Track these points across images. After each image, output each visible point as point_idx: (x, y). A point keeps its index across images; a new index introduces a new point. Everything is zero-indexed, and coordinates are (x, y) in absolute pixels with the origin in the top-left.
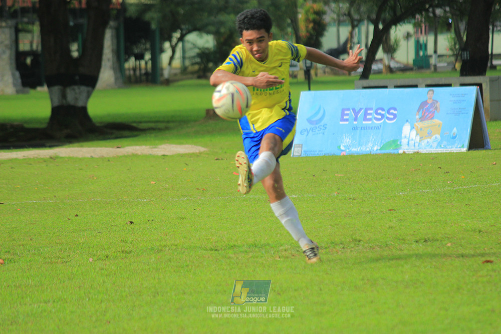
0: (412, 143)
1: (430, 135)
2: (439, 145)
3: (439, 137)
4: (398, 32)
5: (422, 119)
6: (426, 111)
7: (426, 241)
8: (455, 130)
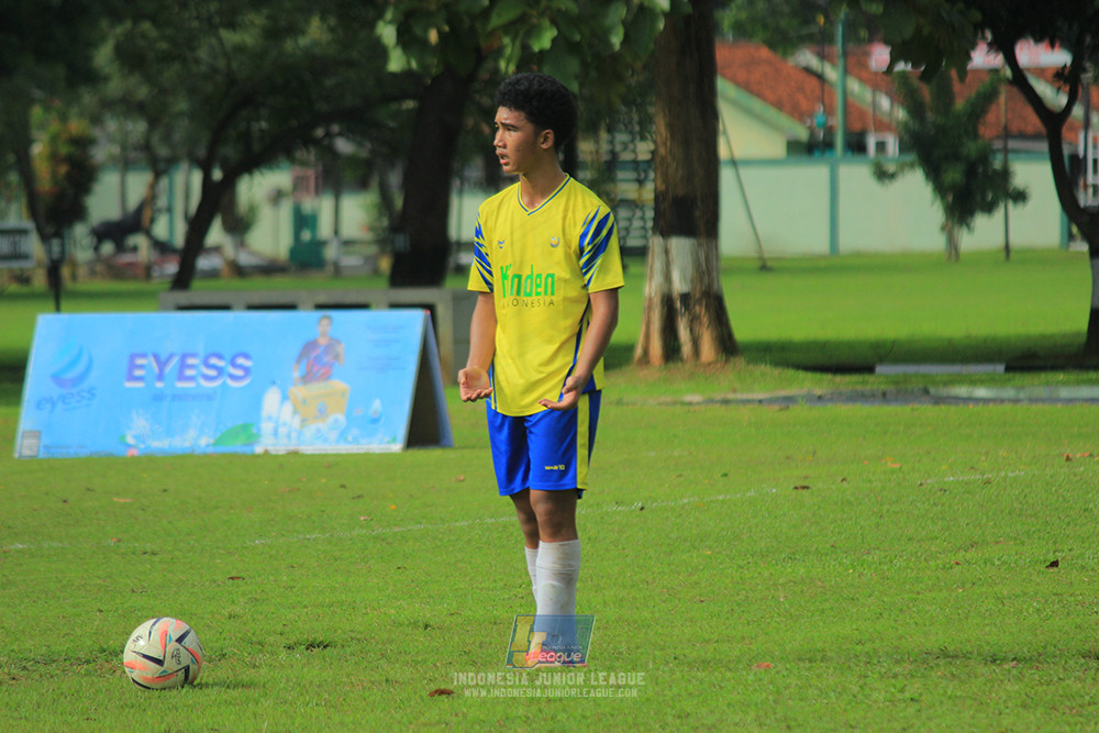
0: (283, 431)
1: (322, 413)
2: (343, 435)
3: (341, 418)
4: (255, 188)
5: (307, 378)
6: (315, 362)
7: (311, 646)
8: (377, 405)
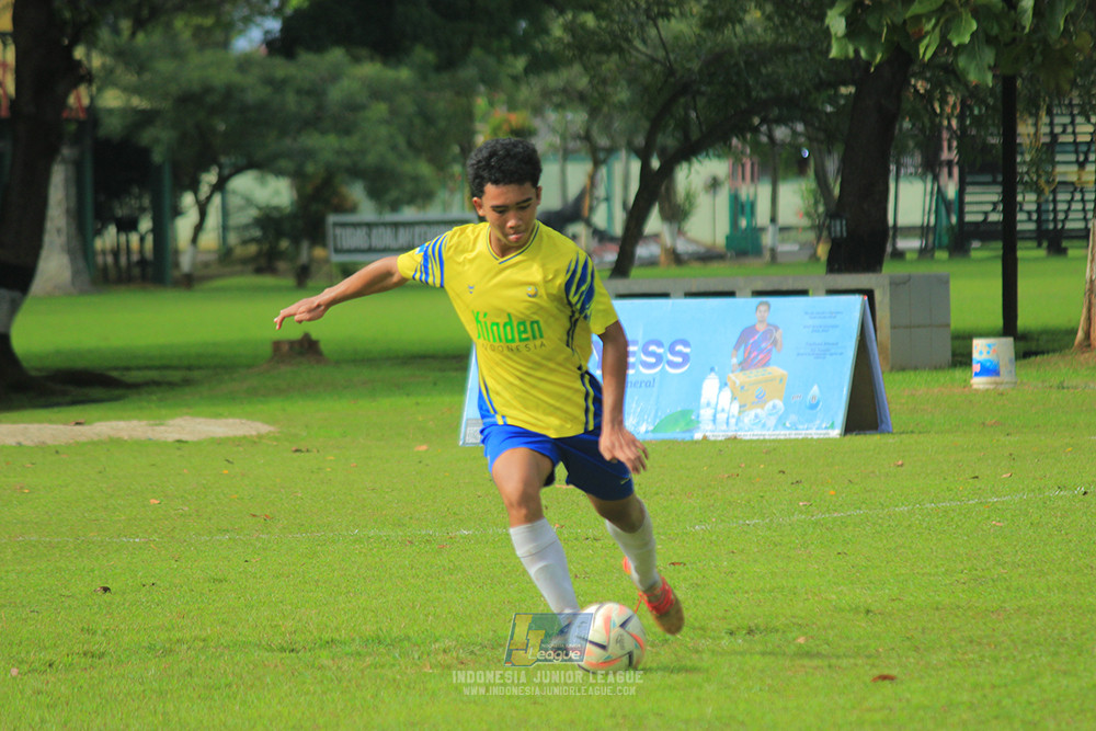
0: (722, 417)
1: (761, 400)
2: (781, 422)
3: (780, 404)
4: (692, 176)
5: (745, 365)
6: (754, 348)
7: (750, 632)
8: (815, 390)
